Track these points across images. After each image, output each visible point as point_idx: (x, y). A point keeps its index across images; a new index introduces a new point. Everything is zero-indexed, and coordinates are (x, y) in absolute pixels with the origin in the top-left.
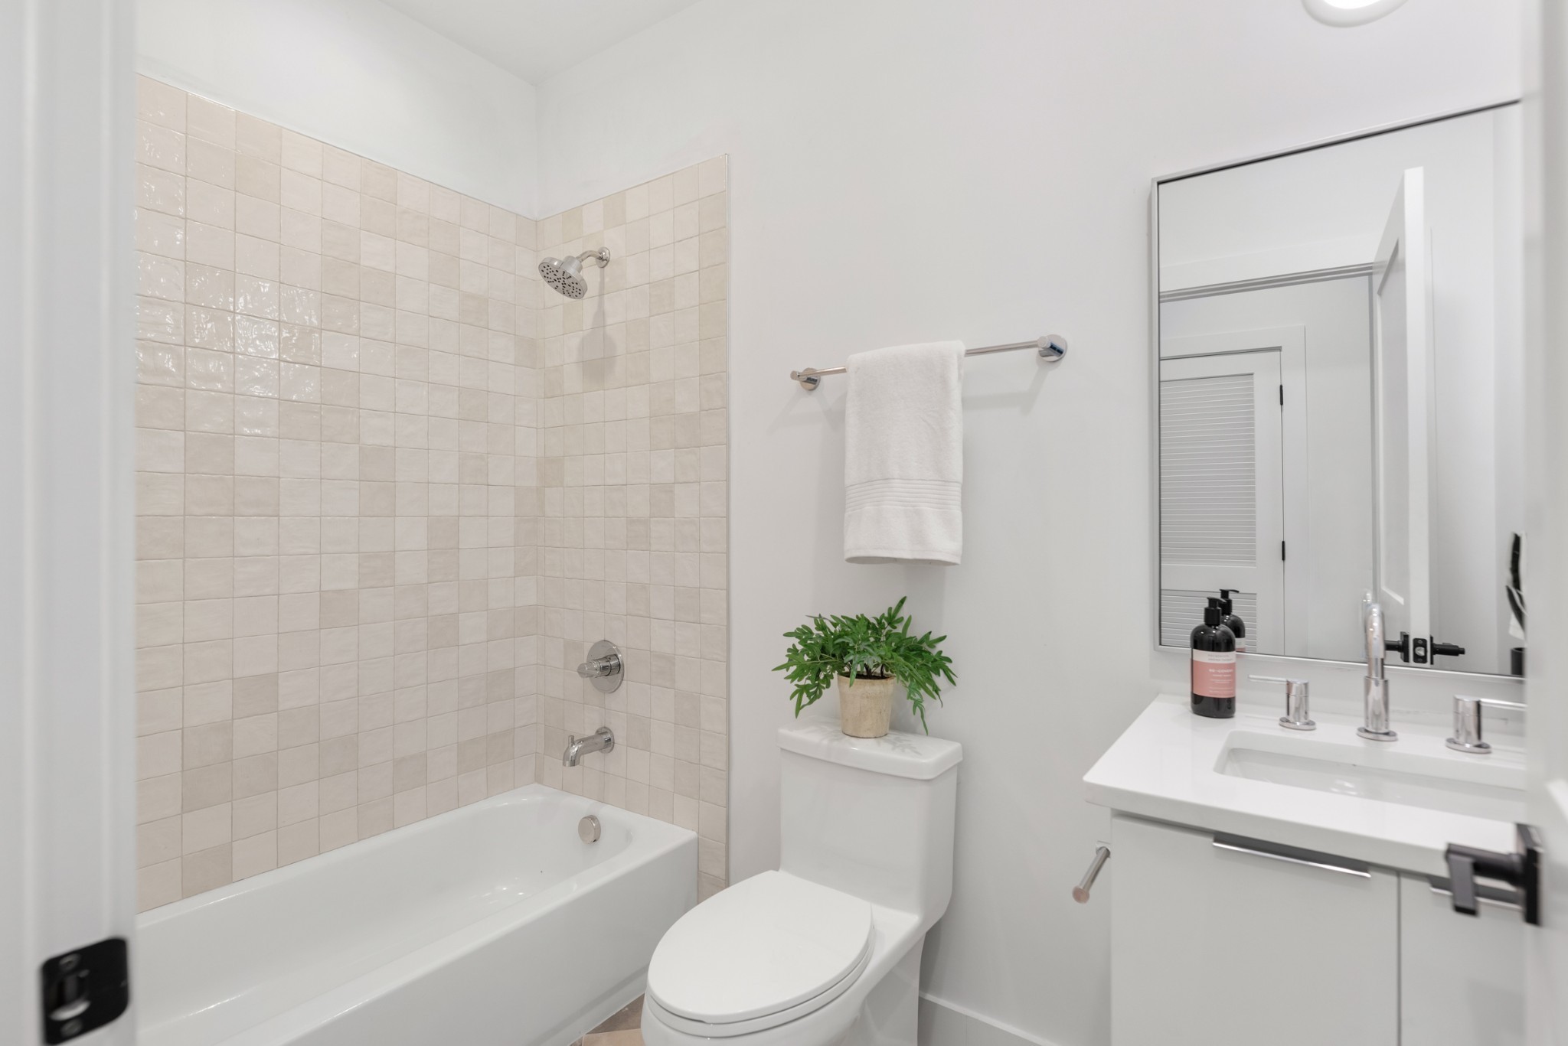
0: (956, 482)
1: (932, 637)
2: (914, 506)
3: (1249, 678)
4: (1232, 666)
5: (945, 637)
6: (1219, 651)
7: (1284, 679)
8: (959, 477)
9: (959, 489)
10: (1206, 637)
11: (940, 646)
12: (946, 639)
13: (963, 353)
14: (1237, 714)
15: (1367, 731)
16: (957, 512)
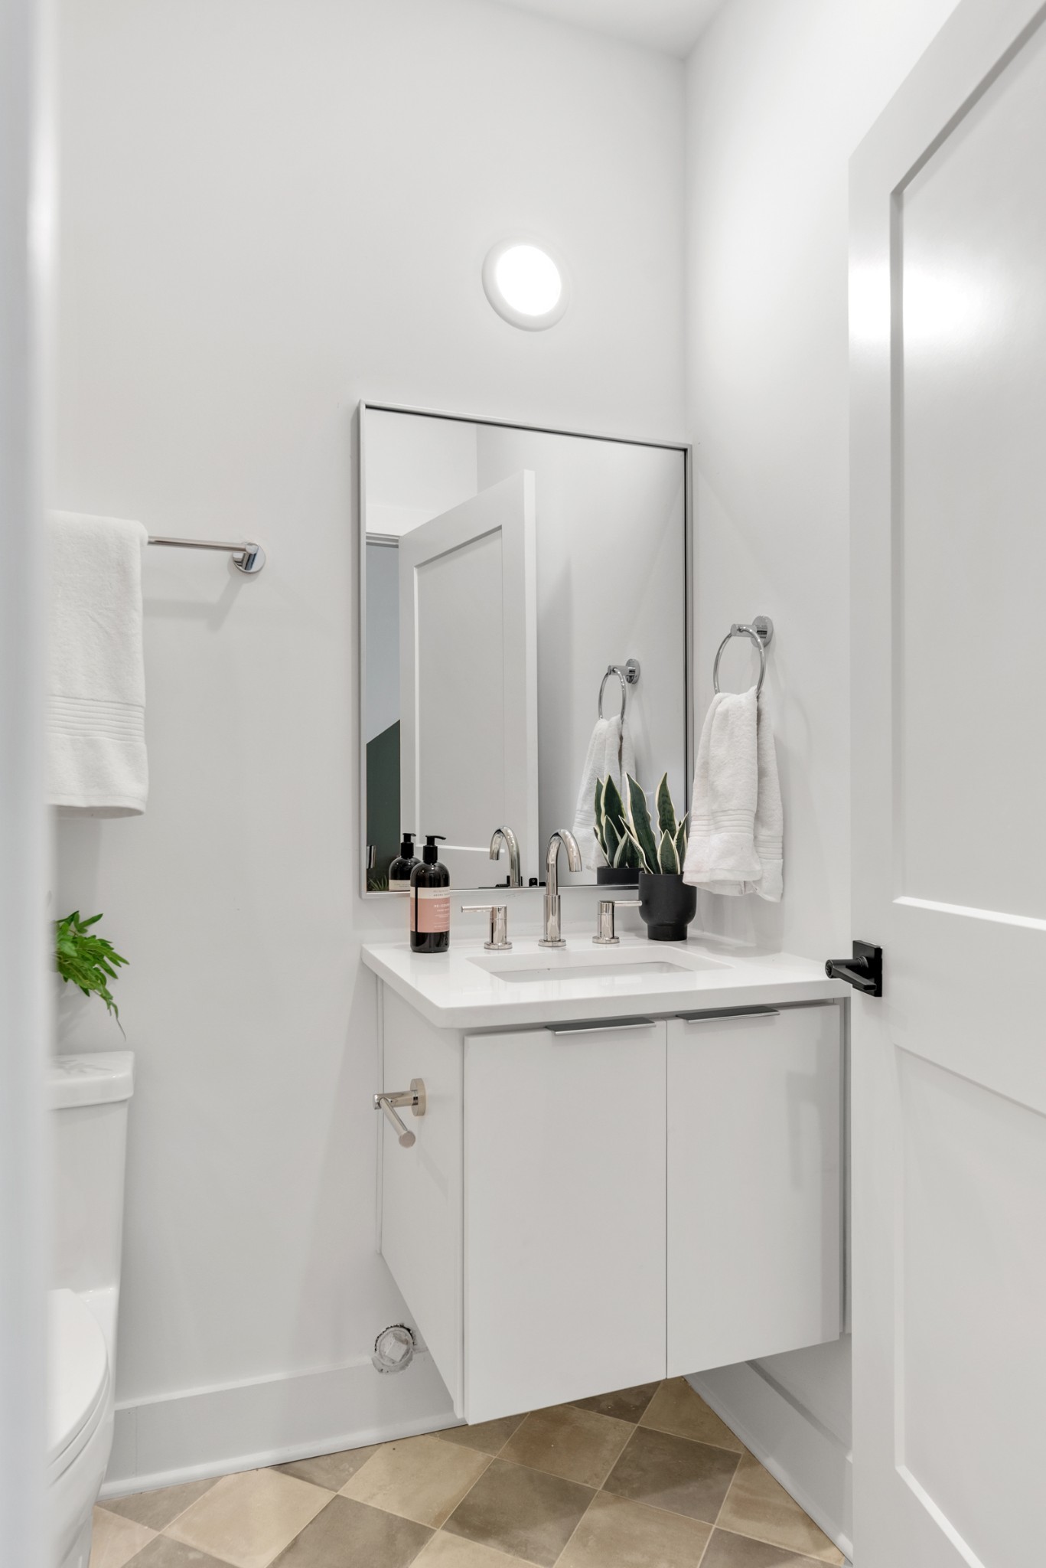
0: (139, 706)
1: (83, 918)
2: (85, 736)
3: (462, 909)
4: (447, 901)
5: (100, 916)
6: (439, 886)
7: (491, 906)
8: (142, 701)
9: (142, 715)
10: (427, 875)
11: (92, 930)
12: (102, 918)
13: (147, 540)
14: (450, 948)
15: (547, 941)
16: (141, 745)
